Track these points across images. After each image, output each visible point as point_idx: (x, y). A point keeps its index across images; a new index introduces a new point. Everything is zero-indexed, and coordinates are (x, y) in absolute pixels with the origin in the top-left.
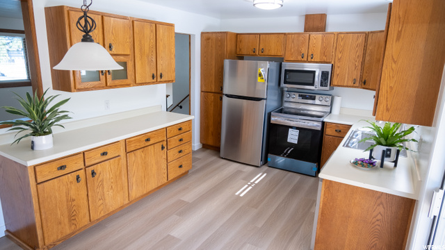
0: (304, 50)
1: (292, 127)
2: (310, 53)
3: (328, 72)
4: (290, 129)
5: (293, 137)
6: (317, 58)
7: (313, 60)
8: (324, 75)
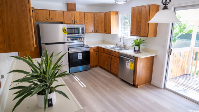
0: (73, 19)
1: (79, 53)
2: (75, 21)
3: (84, 28)
4: (78, 54)
5: (80, 57)
6: (78, 22)
7: (77, 23)
8: (83, 29)
